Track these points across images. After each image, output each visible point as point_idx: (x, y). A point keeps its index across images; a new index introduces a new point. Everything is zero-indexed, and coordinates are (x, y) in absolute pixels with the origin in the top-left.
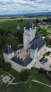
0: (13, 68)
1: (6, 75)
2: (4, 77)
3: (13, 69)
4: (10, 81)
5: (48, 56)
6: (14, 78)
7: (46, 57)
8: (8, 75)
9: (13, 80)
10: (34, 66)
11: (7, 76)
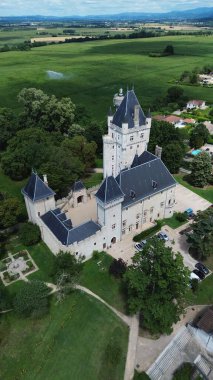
0: (45, 241)
1: (20, 255)
2: (13, 260)
3: (45, 245)
4: (24, 272)
5: (174, 227)
6: (37, 269)
7: (165, 230)
8: (26, 258)
9: (31, 272)
10: (105, 250)
11: (22, 258)
